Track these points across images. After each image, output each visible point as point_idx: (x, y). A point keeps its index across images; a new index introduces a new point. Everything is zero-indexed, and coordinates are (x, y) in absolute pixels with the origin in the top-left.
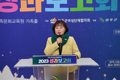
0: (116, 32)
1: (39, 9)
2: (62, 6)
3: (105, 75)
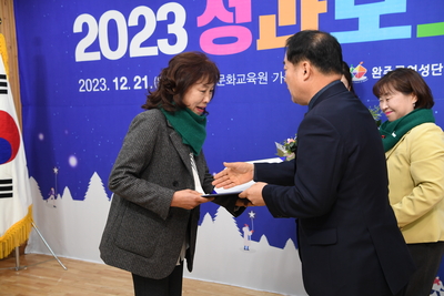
2: (387, 21)
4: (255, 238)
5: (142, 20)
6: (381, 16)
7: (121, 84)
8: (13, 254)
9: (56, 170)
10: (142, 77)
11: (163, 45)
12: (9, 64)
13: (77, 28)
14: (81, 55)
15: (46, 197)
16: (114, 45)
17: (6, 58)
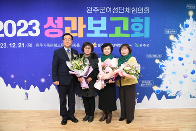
0: (148, 56)
1: (81, 35)
2: (102, 32)
3: (138, 93)
7: (13, 45)
10: (22, 43)
11: (31, 33)
16: (10, 32)
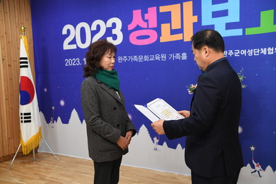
2: (229, 26)
4: (160, 143)
5: (98, 27)
6: (226, 24)
8: (31, 152)
9: (53, 108)
12: (29, 52)
13: (64, 32)
14: (66, 46)
15: (48, 122)
16: (83, 41)
17: (27, 49)
